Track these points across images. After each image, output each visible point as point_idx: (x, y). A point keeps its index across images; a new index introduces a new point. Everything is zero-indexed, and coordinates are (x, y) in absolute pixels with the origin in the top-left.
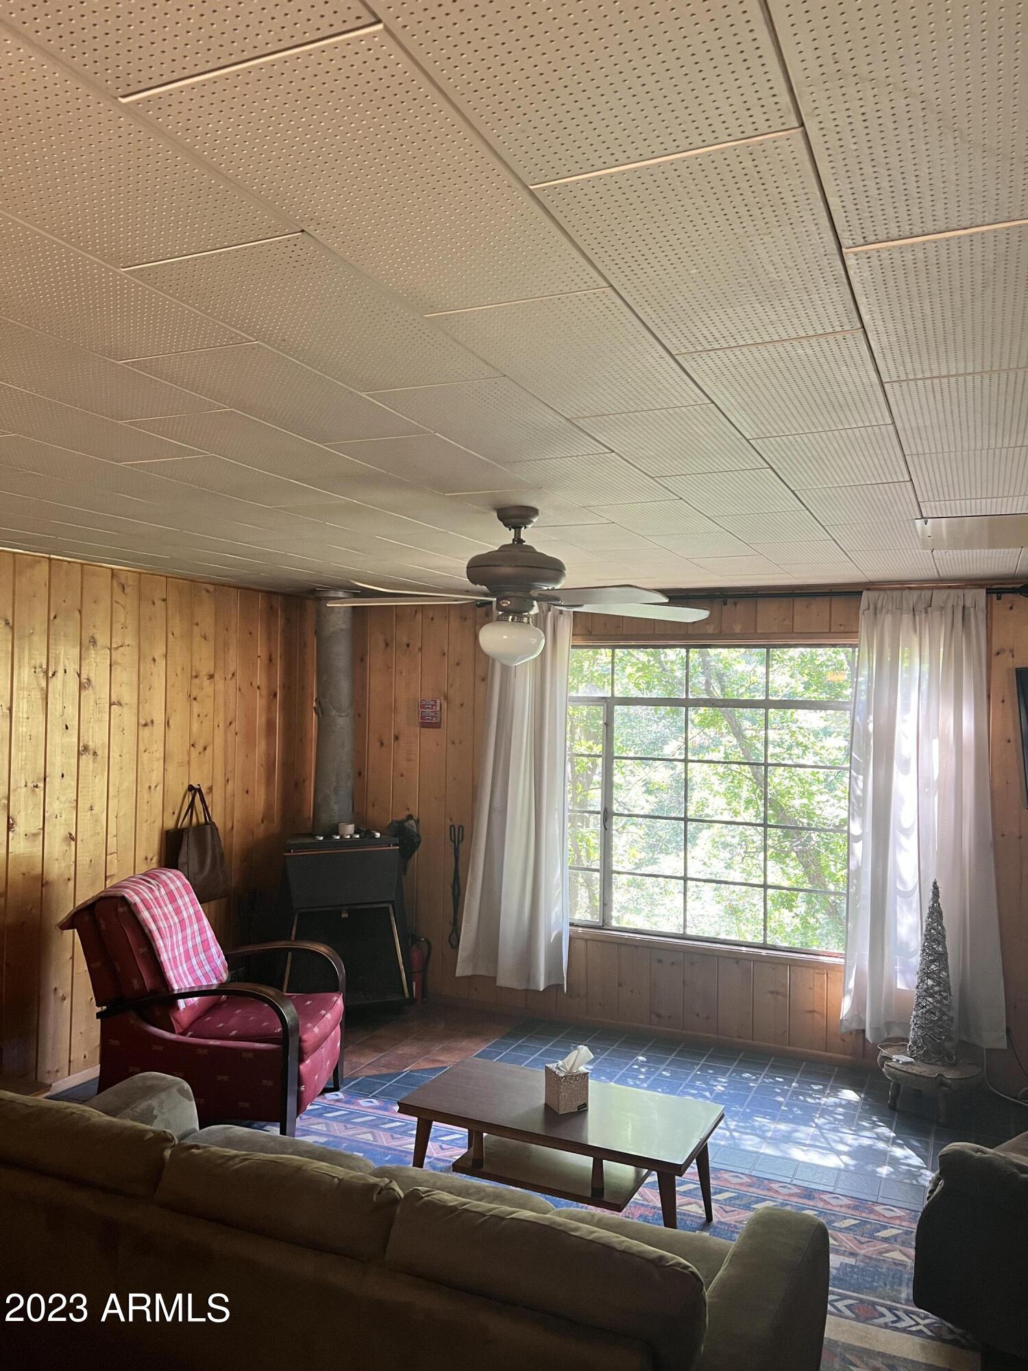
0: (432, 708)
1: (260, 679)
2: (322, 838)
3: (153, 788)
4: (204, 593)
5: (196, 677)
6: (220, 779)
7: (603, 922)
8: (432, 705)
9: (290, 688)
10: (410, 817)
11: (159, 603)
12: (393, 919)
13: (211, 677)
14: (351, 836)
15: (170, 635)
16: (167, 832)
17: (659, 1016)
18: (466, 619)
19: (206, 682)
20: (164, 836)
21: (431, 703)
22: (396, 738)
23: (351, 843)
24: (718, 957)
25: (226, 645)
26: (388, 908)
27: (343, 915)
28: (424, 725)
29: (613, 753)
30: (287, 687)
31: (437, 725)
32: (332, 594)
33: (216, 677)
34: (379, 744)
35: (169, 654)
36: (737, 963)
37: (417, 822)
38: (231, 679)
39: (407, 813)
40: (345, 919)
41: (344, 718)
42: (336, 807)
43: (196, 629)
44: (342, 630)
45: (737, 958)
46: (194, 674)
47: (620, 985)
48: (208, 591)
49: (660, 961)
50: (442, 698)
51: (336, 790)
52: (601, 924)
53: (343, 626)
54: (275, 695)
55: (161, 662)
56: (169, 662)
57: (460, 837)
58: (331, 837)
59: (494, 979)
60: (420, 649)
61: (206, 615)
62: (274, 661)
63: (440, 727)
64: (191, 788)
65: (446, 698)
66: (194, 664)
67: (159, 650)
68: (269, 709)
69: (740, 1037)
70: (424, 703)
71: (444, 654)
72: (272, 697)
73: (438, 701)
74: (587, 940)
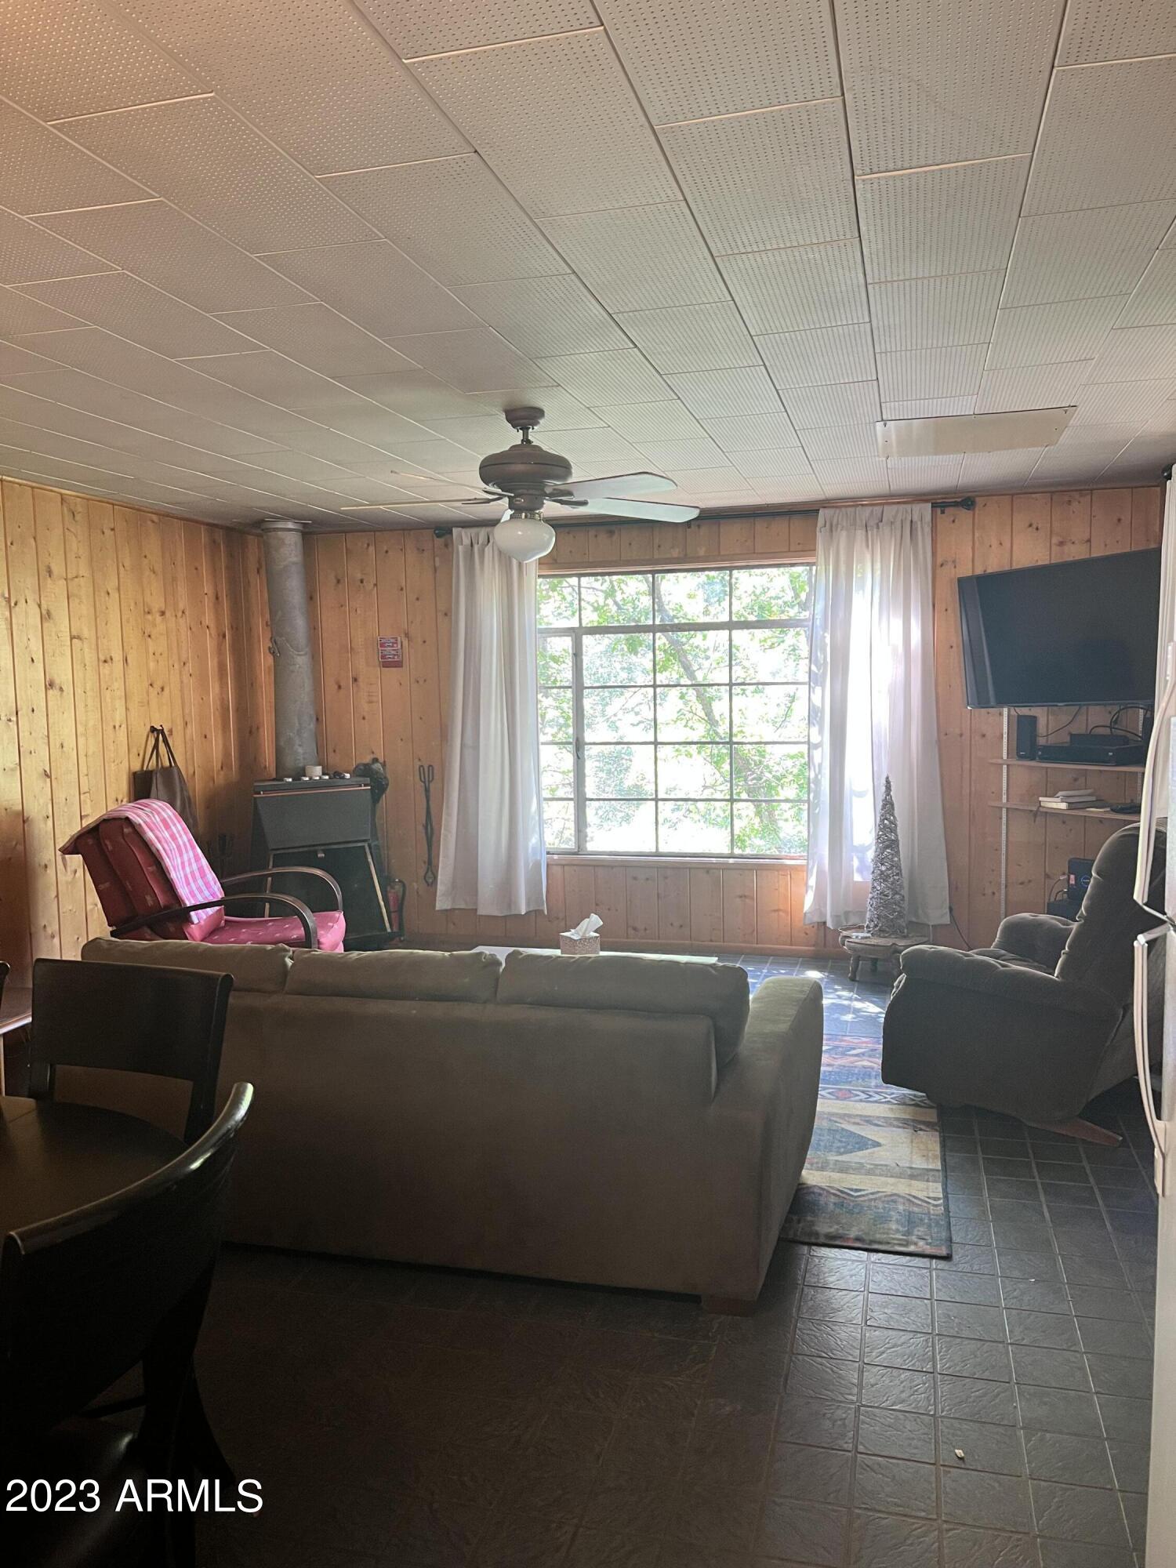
0: (393, 647)
1: (209, 619)
2: (290, 780)
3: (117, 727)
4: (149, 523)
5: (149, 613)
6: (179, 722)
7: (579, 848)
8: (393, 643)
9: (237, 629)
10: (376, 760)
11: (108, 532)
12: (370, 860)
13: (163, 613)
14: (320, 777)
15: (121, 568)
16: (135, 774)
17: (635, 929)
18: (423, 550)
19: (159, 619)
20: (132, 777)
21: (392, 640)
22: (355, 680)
23: (320, 784)
24: (690, 868)
25: (174, 579)
26: (363, 847)
27: (319, 855)
28: (386, 664)
29: (583, 684)
30: (235, 628)
31: (398, 665)
32: (280, 525)
33: (168, 614)
34: (336, 687)
35: (121, 588)
36: (708, 872)
37: (384, 765)
38: (182, 617)
39: (372, 756)
40: (321, 858)
41: (303, 657)
42: (300, 750)
43: (146, 561)
44: (294, 563)
45: (708, 869)
46: (146, 610)
47: (597, 905)
48: (153, 522)
49: (635, 878)
50: (403, 635)
51: (299, 733)
52: (576, 850)
53: (294, 559)
54: (224, 636)
55: (115, 595)
56: (122, 596)
57: (431, 778)
58: (300, 779)
59: (476, 910)
60: (376, 585)
61: (153, 545)
62: (220, 599)
63: (402, 666)
64: (153, 729)
65: (407, 635)
66: (145, 599)
67: (112, 584)
68: (220, 651)
69: (711, 941)
70: (383, 641)
71: (402, 589)
72: (221, 637)
73: (399, 638)
74: (564, 865)
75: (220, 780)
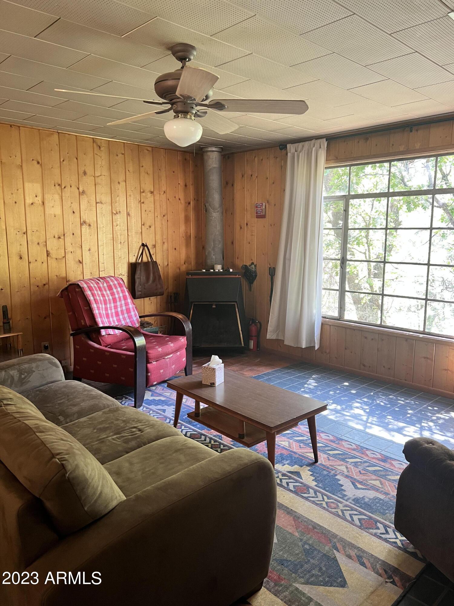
0: (261, 208)
1: (181, 195)
2: (204, 271)
3: (122, 243)
4: (147, 151)
5: (143, 192)
6: (159, 242)
7: (340, 317)
8: (261, 206)
9: (198, 200)
10: (253, 263)
11: (120, 155)
12: (237, 310)
13: (152, 193)
14: (219, 270)
15: (127, 172)
16: (131, 264)
17: (364, 365)
18: (277, 158)
19: (149, 195)
21: (261, 205)
22: (247, 224)
23: (219, 273)
24: (396, 337)
25: (159, 177)
26: (235, 304)
27: (213, 307)
28: (258, 217)
29: (348, 227)
30: (197, 200)
31: (264, 217)
32: (210, 149)
33: (155, 193)
34: (240, 228)
35: (127, 181)
36: (406, 340)
37: (255, 266)
38: (164, 194)
39: (251, 262)
40: (214, 308)
41: (217, 213)
42: (214, 257)
43: (142, 169)
44: (215, 168)
46: (142, 191)
47: (346, 349)
48: (148, 150)
49: (366, 338)
50: (266, 202)
51: (213, 249)
52: (339, 318)
53: (215, 166)
54: (189, 203)
55: (123, 184)
56: (127, 184)
57: (272, 272)
58: (209, 271)
59: (283, 341)
60: (257, 177)
61: (147, 162)
62: (188, 187)
63: (265, 218)
64: (143, 245)
65: (268, 202)
66: (141, 186)
67: (121, 178)
68: (186, 210)
69: (406, 380)
70: (257, 205)
71: (267, 178)
72: (187, 204)
73: (264, 204)
74: (330, 325)
75: (184, 268)
